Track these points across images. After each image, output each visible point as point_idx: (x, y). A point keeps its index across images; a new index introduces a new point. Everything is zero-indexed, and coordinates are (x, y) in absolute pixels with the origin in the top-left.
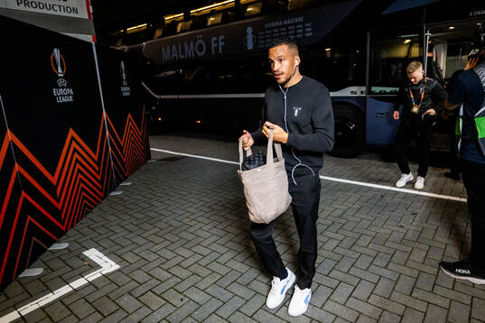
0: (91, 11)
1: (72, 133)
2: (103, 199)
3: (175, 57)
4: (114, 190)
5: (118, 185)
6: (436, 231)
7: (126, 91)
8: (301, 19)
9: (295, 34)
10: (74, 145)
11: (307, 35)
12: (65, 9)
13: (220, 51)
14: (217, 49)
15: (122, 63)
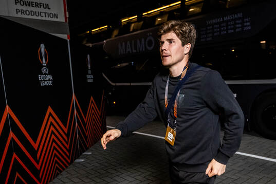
0: (67, 16)
1: (50, 110)
2: (70, 164)
3: (129, 52)
4: (78, 157)
5: (81, 154)
7: (90, 78)
8: (240, 15)
9: (234, 28)
10: (51, 119)
11: (245, 29)
12: (49, 15)
15: (88, 56)
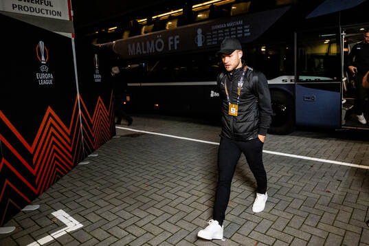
0: (72, 15)
1: (50, 110)
2: (73, 167)
3: (139, 53)
4: (83, 160)
5: (86, 156)
6: (359, 195)
7: (98, 78)
8: (241, 22)
9: (236, 34)
10: (51, 120)
11: (246, 35)
12: (51, 13)
13: (176, 48)
14: (173, 46)
15: (96, 56)
